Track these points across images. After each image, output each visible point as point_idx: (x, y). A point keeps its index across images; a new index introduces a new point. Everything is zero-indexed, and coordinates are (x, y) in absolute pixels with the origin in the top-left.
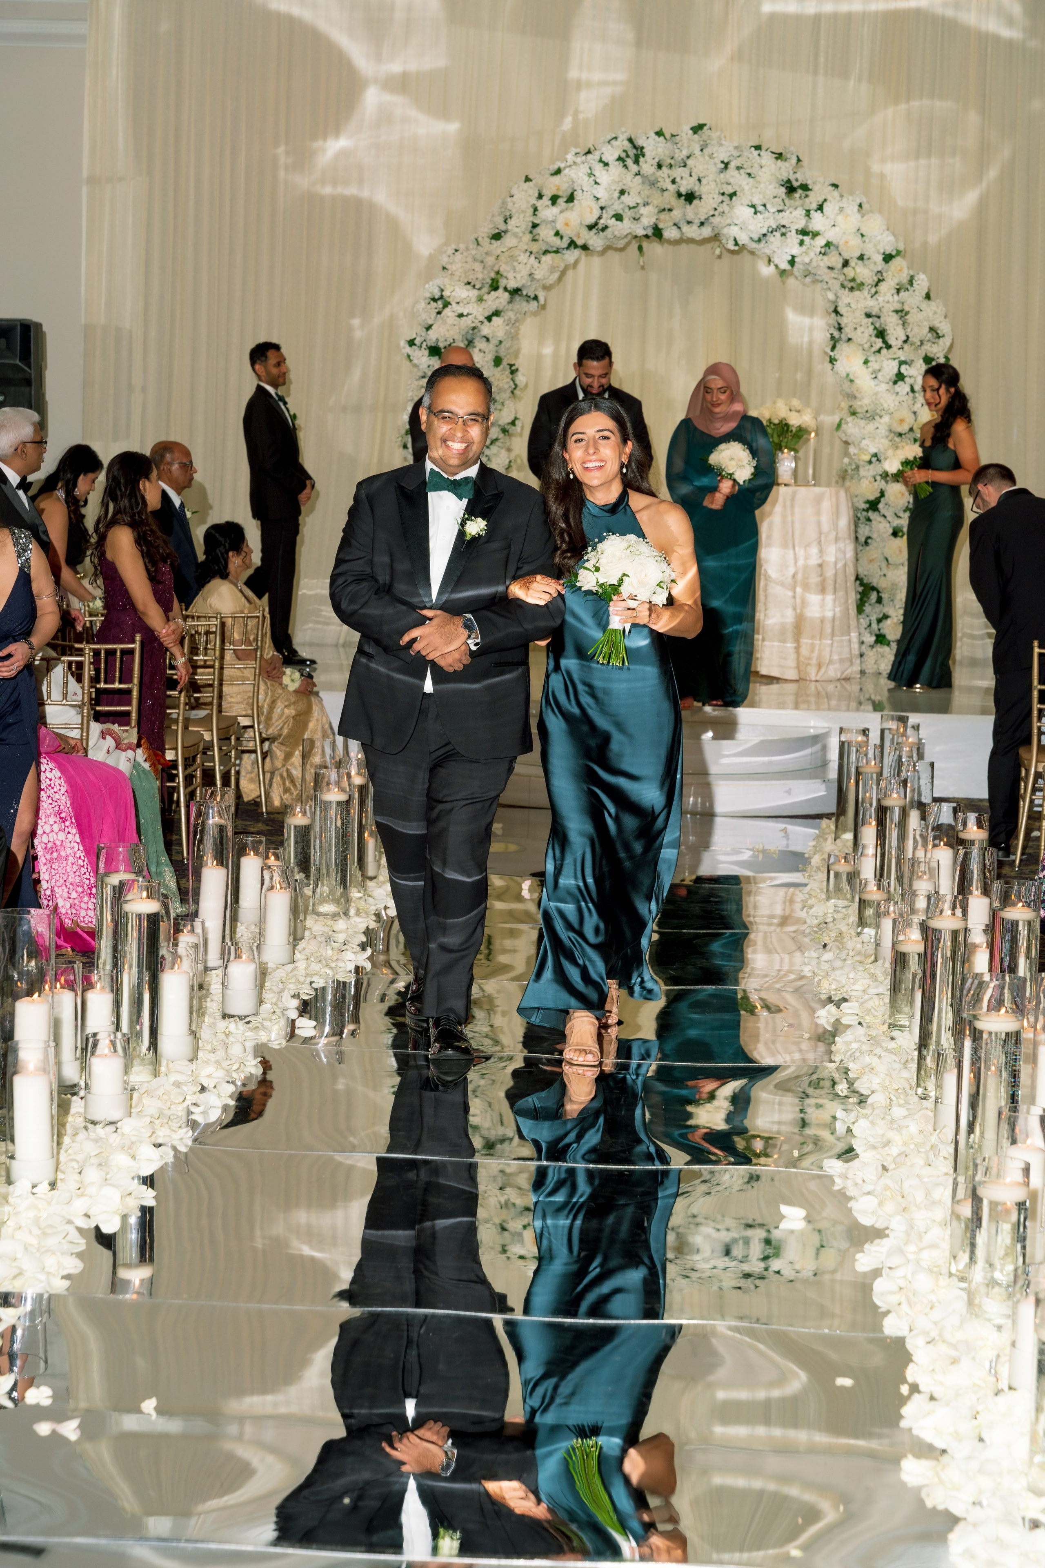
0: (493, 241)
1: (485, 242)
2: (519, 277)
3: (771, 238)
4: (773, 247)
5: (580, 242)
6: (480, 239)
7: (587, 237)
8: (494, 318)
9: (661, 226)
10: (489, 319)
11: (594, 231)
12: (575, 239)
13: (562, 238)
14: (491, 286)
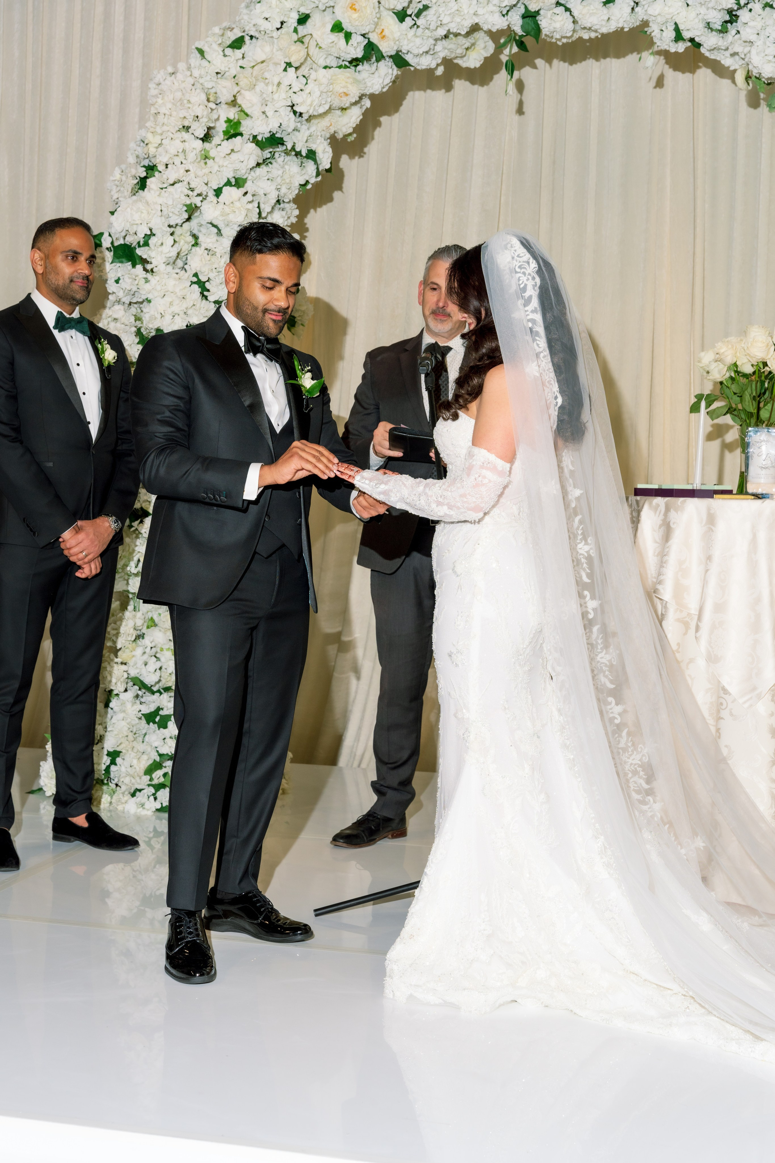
0: (229, 51)
1: (214, 53)
2: (270, 113)
3: (744, 15)
4: (747, 33)
5: (387, 48)
6: (205, 48)
7: (397, 35)
8: (226, 190)
9: (533, 8)
10: (218, 192)
11: (409, 21)
12: (374, 38)
13: (348, 36)
14: (225, 133)
